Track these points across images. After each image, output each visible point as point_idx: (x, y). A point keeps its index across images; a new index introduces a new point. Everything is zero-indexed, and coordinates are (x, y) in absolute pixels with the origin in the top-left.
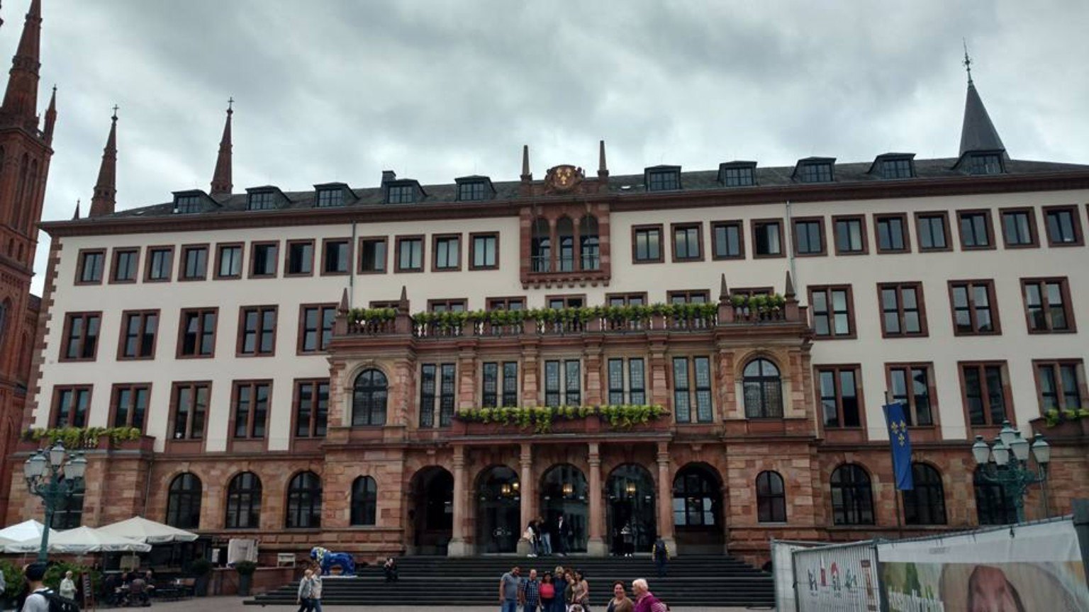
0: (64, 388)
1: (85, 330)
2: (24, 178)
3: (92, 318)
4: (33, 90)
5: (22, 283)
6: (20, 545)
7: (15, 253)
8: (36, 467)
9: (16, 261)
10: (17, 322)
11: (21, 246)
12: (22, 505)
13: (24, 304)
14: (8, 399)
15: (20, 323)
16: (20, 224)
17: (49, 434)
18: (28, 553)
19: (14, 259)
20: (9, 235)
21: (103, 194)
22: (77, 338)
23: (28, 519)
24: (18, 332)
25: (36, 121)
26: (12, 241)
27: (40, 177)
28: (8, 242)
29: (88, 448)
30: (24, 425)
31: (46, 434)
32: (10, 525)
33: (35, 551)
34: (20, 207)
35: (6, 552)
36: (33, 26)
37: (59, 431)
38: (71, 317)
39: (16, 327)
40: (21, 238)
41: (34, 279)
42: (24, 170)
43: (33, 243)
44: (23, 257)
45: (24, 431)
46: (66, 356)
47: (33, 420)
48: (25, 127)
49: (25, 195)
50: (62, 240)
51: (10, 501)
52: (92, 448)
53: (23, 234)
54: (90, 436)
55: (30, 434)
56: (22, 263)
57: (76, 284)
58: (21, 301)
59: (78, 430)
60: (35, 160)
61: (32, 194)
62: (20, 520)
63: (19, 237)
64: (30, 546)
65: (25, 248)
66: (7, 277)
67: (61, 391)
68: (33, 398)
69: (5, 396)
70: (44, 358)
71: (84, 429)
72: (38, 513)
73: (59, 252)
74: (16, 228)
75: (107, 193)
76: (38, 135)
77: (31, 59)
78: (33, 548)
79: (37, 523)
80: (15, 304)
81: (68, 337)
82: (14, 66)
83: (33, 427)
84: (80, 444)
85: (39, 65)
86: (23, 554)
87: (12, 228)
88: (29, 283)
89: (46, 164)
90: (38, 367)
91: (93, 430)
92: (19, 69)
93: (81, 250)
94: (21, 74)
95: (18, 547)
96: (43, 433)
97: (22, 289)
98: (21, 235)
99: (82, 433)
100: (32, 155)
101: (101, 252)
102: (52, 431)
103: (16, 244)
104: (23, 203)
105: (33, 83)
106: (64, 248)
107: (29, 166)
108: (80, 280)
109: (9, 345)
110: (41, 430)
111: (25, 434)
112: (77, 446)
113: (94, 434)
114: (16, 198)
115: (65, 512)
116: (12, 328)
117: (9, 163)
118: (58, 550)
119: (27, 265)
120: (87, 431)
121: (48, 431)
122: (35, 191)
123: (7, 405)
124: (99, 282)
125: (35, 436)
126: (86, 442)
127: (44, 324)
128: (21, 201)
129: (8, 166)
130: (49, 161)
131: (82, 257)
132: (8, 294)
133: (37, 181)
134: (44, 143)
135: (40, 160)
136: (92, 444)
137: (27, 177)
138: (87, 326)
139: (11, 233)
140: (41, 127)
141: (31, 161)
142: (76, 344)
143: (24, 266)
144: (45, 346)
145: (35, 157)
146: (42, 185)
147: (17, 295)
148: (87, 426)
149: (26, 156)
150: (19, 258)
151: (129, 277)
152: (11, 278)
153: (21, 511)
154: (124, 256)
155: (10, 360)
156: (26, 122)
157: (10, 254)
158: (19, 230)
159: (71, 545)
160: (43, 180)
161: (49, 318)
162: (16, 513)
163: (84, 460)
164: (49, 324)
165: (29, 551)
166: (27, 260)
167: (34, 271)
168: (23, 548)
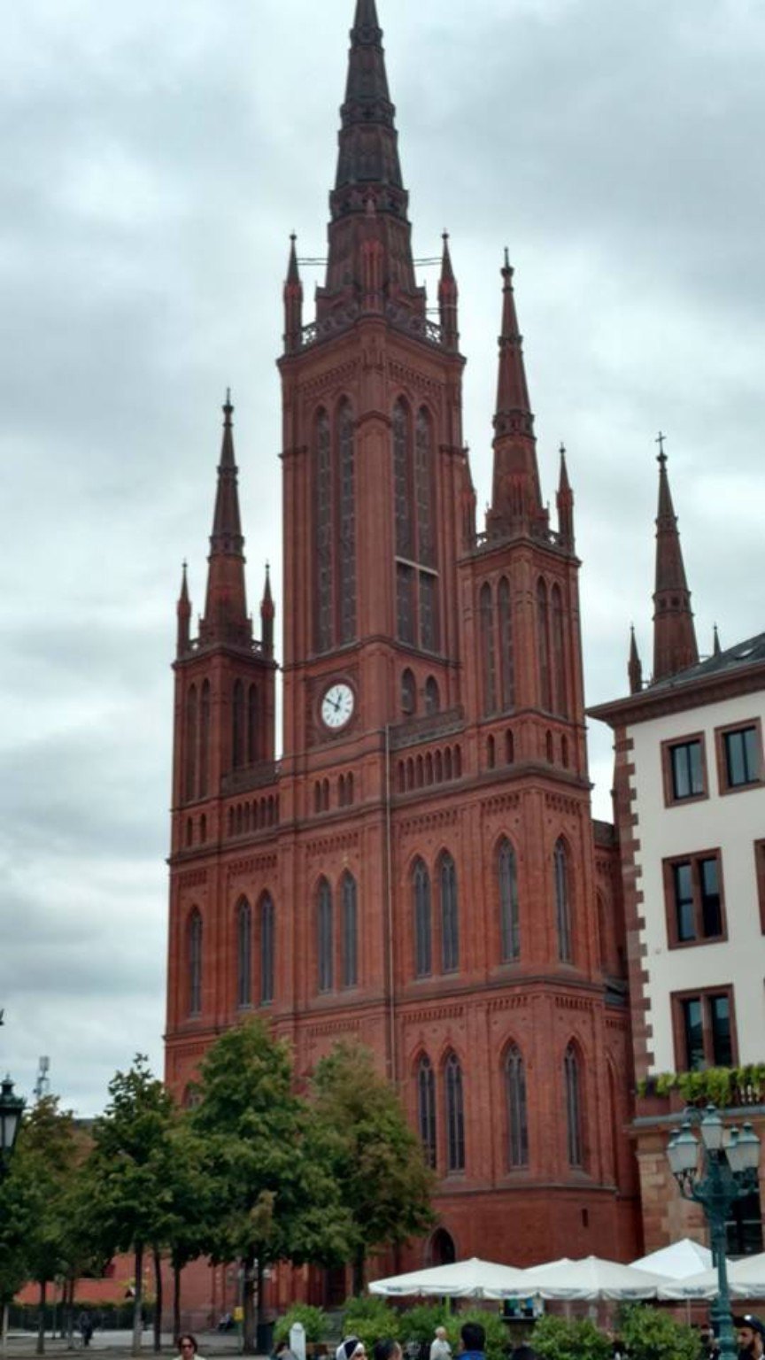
0: (687, 996)
1: (698, 888)
2: (547, 623)
3: (705, 862)
4: (529, 467)
5: (578, 805)
6: (681, 1286)
7: (557, 755)
8: (685, 1154)
9: (562, 769)
10: (584, 874)
11: (564, 740)
12: (664, 1213)
13: (589, 840)
14: (597, 1018)
15: (589, 876)
16: (555, 703)
17: (681, 1081)
18: (692, 1300)
19: (557, 765)
20: (544, 726)
21: (669, 605)
22: (690, 901)
23: (679, 1239)
24: (589, 893)
25: (544, 517)
26: (549, 735)
27: (569, 612)
28: (543, 738)
29: (748, 1104)
30: (638, 1069)
31: (676, 1082)
32: (653, 1251)
33: (704, 1296)
34: (549, 673)
35: (661, 1298)
36: (512, 354)
37: (696, 1076)
38: (673, 866)
39: (585, 885)
40: (562, 726)
41: (594, 794)
42: (543, 606)
43: (579, 730)
44: (570, 762)
45: (640, 1080)
46: (678, 938)
47: (650, 1058)
48: (532, 533)
49: (552, 649)
50: (632, 732)
51: (644, 1207)
52: (755, 1103)
53: (561, 718)
54: (748, 1082)
55: (651, 1084)
56: (571, 771)
57: (668, 805)
58: (581, 837)
59: (725, 1073)
60: (556, 587)
61: (563, 644)
62: (665, 1241)
63: (557, 725)
64: (696, 1288)
65: (570, 744)
66: (553, 799)
67: (683, 1002)
68: (642, 1020)
69: (592, 1012)
70: (644, 946)
71: (734, 1070)
72: (691, 1226)
73: (630, 753)
74: (551, 710)
75: (675, 602)
76: (553, 539)
77: (518, 412)
78: (701, 1291)
79: (695, 1245)
80: (575, 844)
81: (675, 904)
82: (497, 433)
83: (653, 1071)
84: (734, 1098)
85: (531, 418)
86: (684, 1301)
87: (546, 713)
88: (587, 804)
89: (572, 585)
90: (638, 963)
91: (749, 1069)
92: (504, 436)
93: (663, 743)
94: (509, 443)
95: (675, 1290)
96: (671, 1083)
97: (580, 816)
98: (560, 722)
99: (733, 1077)
100: (550, 578)
101: (696, 740)
102: (685, 1076)
103: (556, 738)
104: (553, 664)
105: (528, 452)
106: (636, 744)
107: (550, 599)
108: (673, 798)
109: (580, 918)
110: (666, 1076)
111: (644, 1084)
112: (729, 1100)
113: (753, 1076)
114: (541, 660)
115: (733, 1223)
116: (579, 889)
117: (521, 602)
118: (739, 1294)
119: (578, 771)
120: (741, 1073)
121: (678, 1077)
122: (566, 640)
123: (599, 1026)
124: (703, 795)
125: (660, 1088)
126: (743, 1092)
127: (633, 886)
128: (548, 659)
129: (520, 606)
130: (576, 579)
131: (667, 754)
132: (562, 830)
133: (565, 620)
134: (563, 551)
135: (562, 582)
136: (754, 1095)
137: (550, 618)
138: (700, 878)
139: (544, 721)
140: (554, 525)
141: (550, 588)
142: (691, 913)
143: (574, 774)
144: (641, 924)
145: (554, 580)
146: (574, 624)
147: (574, 827)
148: (737, 1062)
149: (541, 582)
150: (565, 762)
151: (751, 778)
152: (559, 801)
153: (665, 1223)
154: (735, 740)
155: (588, 947)
156: (531, 524)
157: (551, 760)
158: (555, 715)
159: (759, 1286)
160: (574, 615)
161: (638, 873)
162: (658, 1228)
163: (754, 1138)
164: (640, 884)
165: (697, 1296)
166: (577, 765)
167: (592, 780)
168: (686, 1291)
